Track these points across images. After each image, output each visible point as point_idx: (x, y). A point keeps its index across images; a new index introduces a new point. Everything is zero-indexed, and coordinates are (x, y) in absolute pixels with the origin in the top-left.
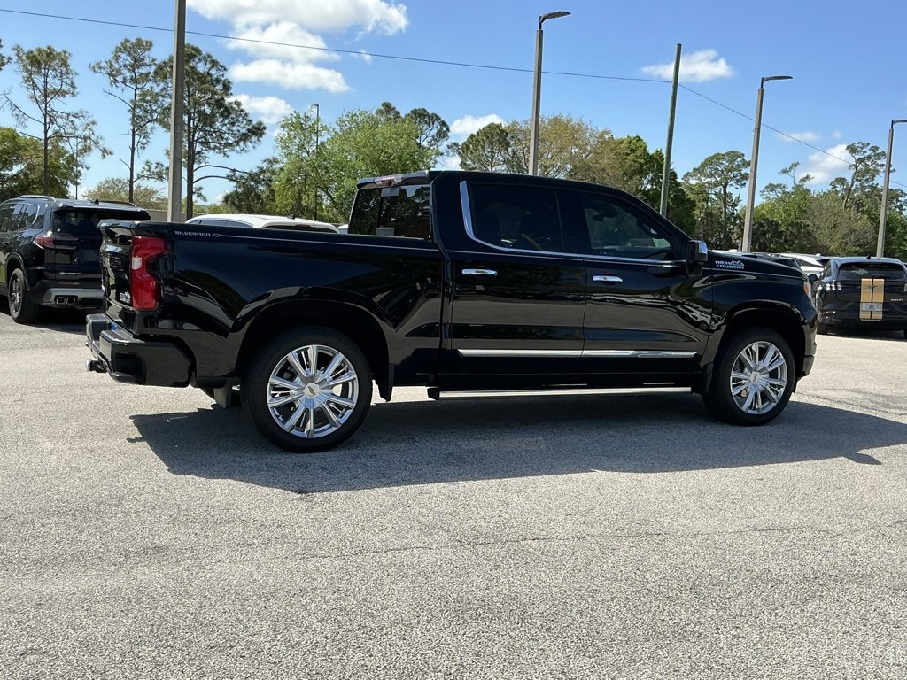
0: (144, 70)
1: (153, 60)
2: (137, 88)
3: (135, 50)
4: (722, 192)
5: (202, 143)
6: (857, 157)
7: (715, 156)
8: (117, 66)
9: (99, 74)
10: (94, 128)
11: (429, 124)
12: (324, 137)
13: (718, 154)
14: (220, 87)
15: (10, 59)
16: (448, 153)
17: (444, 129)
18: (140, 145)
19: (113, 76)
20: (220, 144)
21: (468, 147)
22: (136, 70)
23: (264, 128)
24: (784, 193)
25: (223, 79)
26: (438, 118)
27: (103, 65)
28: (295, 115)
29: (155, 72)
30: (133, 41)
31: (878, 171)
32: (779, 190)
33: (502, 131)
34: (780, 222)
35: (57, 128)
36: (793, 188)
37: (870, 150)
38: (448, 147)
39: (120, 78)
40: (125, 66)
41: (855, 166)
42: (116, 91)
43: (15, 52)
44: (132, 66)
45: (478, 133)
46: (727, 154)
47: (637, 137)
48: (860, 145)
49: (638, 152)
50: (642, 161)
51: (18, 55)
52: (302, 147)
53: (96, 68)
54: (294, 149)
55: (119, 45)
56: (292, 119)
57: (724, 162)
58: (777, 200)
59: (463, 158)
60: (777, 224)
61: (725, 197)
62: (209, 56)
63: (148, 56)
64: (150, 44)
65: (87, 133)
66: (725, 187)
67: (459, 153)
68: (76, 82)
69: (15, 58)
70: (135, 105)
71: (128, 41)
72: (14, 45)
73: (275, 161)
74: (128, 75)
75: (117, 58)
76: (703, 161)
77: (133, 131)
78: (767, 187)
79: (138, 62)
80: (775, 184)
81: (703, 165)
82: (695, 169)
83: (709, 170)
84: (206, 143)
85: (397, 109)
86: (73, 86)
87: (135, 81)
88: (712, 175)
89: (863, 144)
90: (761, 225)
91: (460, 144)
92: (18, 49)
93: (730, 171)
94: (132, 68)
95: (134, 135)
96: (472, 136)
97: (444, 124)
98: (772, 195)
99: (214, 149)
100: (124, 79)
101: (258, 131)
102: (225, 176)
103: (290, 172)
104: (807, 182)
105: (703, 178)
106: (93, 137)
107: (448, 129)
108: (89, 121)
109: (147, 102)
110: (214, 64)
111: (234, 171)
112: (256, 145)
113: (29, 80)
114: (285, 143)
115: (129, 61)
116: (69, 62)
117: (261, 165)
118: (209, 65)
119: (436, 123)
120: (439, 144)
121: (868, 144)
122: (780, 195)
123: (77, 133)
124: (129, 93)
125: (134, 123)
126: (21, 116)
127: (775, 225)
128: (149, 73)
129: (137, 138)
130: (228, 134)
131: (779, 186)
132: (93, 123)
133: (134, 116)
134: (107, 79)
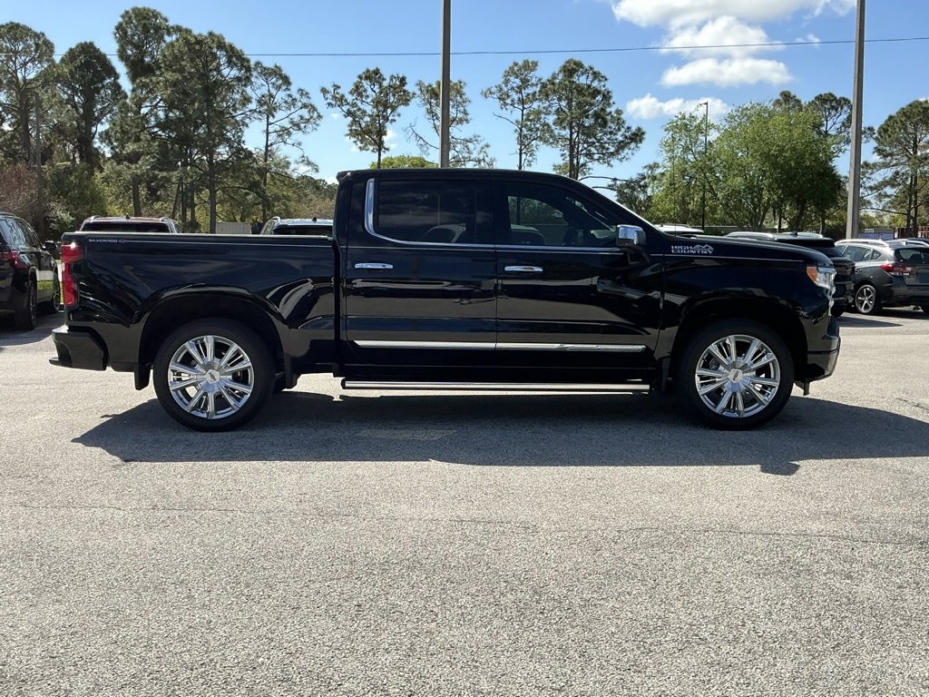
0: (530, 90)
1: (540, 80)
2: (524, 108)
3: (523, 71)
5: (586, 155)
8: (505, 89)
9: (490, 99)
10: (487, 150)
11: (837, 110)
12: (713, 136)
14: (599, 98)
15: (414, 94)
18: (526, 162)
19: (503, 99)
20: (604, 154)
22: (523, 92)
23: (643, 133)
25: (603, 89)
27: (493, 90)
28: (680, 116)
29: (540, 91)
30: (521, 63)
35: (456, 154)
39: (509, 101)
40: (512, 88)
42: (504, 113)
43: (419, 87)
44: (519, 87)
45: (897, 114)
51: (421, 90)
52: (686, 149)
53: (487, 94)
54: (678, 152)
55: (508, 69)
56: (676, 122)
59: (879, 143)
62: (591, 68)
63: (534, 76)
64: (535, 64)
65: (481, 157)
67: (875, 139)
68: (469, 109)
69: (418, 92)
70: (522, 125)
71: (516, 64)
72: (417, 81)
73: (656, 165)
74: (515, 96)
75: (507, 82)
77: (521, 150)
79: (525, 82)
84: (589, 155)
85: (798, 97)
86: (465, 113)
87: (522, 102)
92: (420, 84)
94: (519, 90)
95: (521, 154)
99: (598, 160)
100: (512, 101)
101: (637, 137)
102: (606, 186)
103: (672, 176)
106: (487, 159)
108: (482, 144)
109: (530, 121)
110: (596, 75)
111: (615, 180)
112: (635, 152)
113: (430, 112)
114: (670, 146)
115: (517, 82)
116: (464, 90)
117: (641, 172)
118: (591, 77)
119: (845, 108)
123: (473, 156)
124: (517, 115)
125: (521, 143)
126: (424, 144)
128: (535, 92)
129: (523, 156)
130: (609, 144)
132: (487, 146)
133: (520, 135)
134: (498, 103)
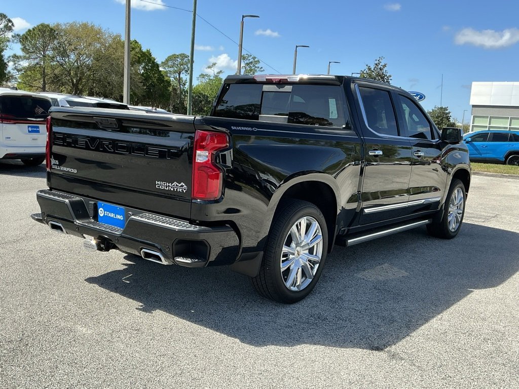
4: (178, 77)
6: (246, 62)
7: (173, 55)
13: (175, 55)
16: (13, 41)
17: (10, 24)
21: (26, 38)
24: (210, 79)
26: (5, 16)
31: (256, 70)
32: (207, 78)
33: (52, 29)
34: (209, 96)
36: (214, 77)
37: (252, 59)
38: (12, 36)
41: (245, 67)
45: (33, 29)
46: (180, 55)
47: (135, 41)
48: (247, 56)
49: (137, 50)
50: (140, 56)
57: (178, 59)
58: (206, 83)
59: (23, 45)
60: (207, 97)
61: (180, 80)
66: (179, 74)
67: (20, 41)
76: (167, 58)
78: (200, 76)
80: (205, 74)
81: (167, 60)
82: (162, 63)
83: (170, 63)
88: (172, 67)
89: (248, 55)
90: (199, 97)
91: (21, 35)
93: (182, 65)
96: (29, 31)
97: (10, 21)
98: (203, 80)
104: (221, 74)
105: (167, 68)
107: (13, 25)
119: (4, 20)
120: (6, 34)
121: (251, 56)
122: (208, 80)
127: (206, 97)
131: (206, 75)
